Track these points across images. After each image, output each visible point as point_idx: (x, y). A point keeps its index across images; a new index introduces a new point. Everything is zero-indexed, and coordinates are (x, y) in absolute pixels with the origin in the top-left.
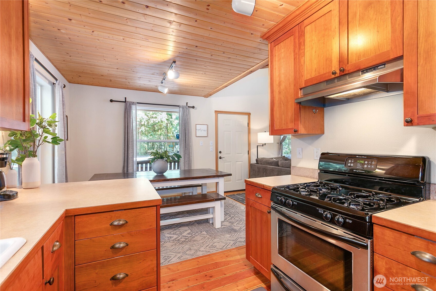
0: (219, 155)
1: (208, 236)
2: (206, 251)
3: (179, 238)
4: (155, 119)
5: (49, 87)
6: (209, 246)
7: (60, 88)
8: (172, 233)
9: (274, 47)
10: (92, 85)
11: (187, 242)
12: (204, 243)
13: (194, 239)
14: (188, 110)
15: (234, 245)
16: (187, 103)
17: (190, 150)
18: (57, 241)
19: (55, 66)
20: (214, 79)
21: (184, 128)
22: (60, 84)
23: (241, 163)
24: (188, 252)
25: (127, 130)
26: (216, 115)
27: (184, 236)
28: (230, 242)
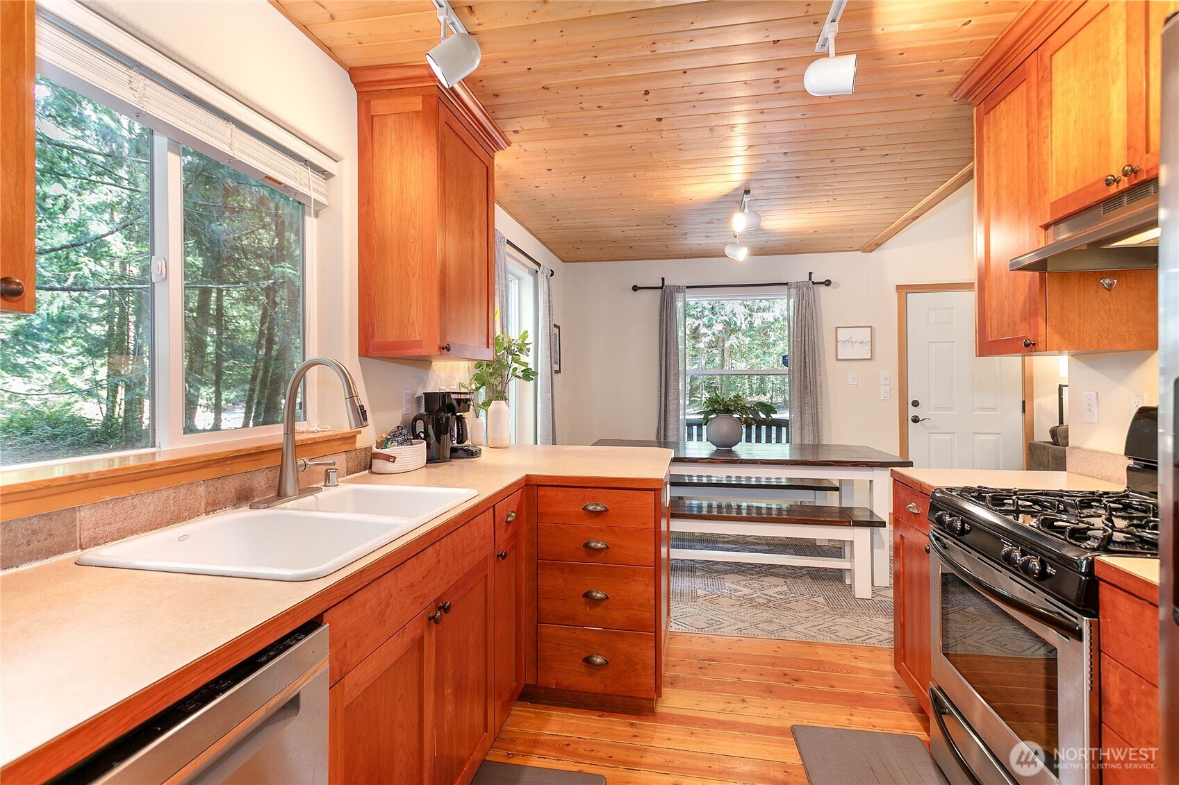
0: (912, 412)
1: (826, 608)
2: (806, 635)
3: (755, 596)
4: (766, 315)
5: (530, 279)
6: (820, 627)
7: (545, 279)
8: (742, 583)
9: (986, 115)
10: (600, 261)
11: (770, 607)
12: (810, 619)
13: (788, 605)
14: (811, 293)
15: (888, 641)
16: (810, 274)
17: (819, 395)
18: (513, 512)
19: (539, 239)
20: (870, 207)
21: (799, 339)
22: (545, 271)
23: (993, 437)
24: (762, 626)
25: (666, 349)
26: (899, 298)
27: (766, 595)
28: (881, 633)
